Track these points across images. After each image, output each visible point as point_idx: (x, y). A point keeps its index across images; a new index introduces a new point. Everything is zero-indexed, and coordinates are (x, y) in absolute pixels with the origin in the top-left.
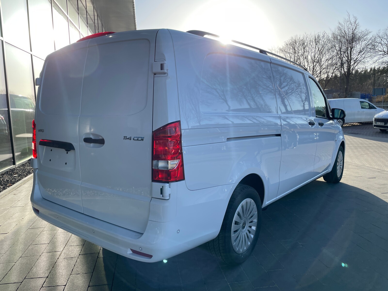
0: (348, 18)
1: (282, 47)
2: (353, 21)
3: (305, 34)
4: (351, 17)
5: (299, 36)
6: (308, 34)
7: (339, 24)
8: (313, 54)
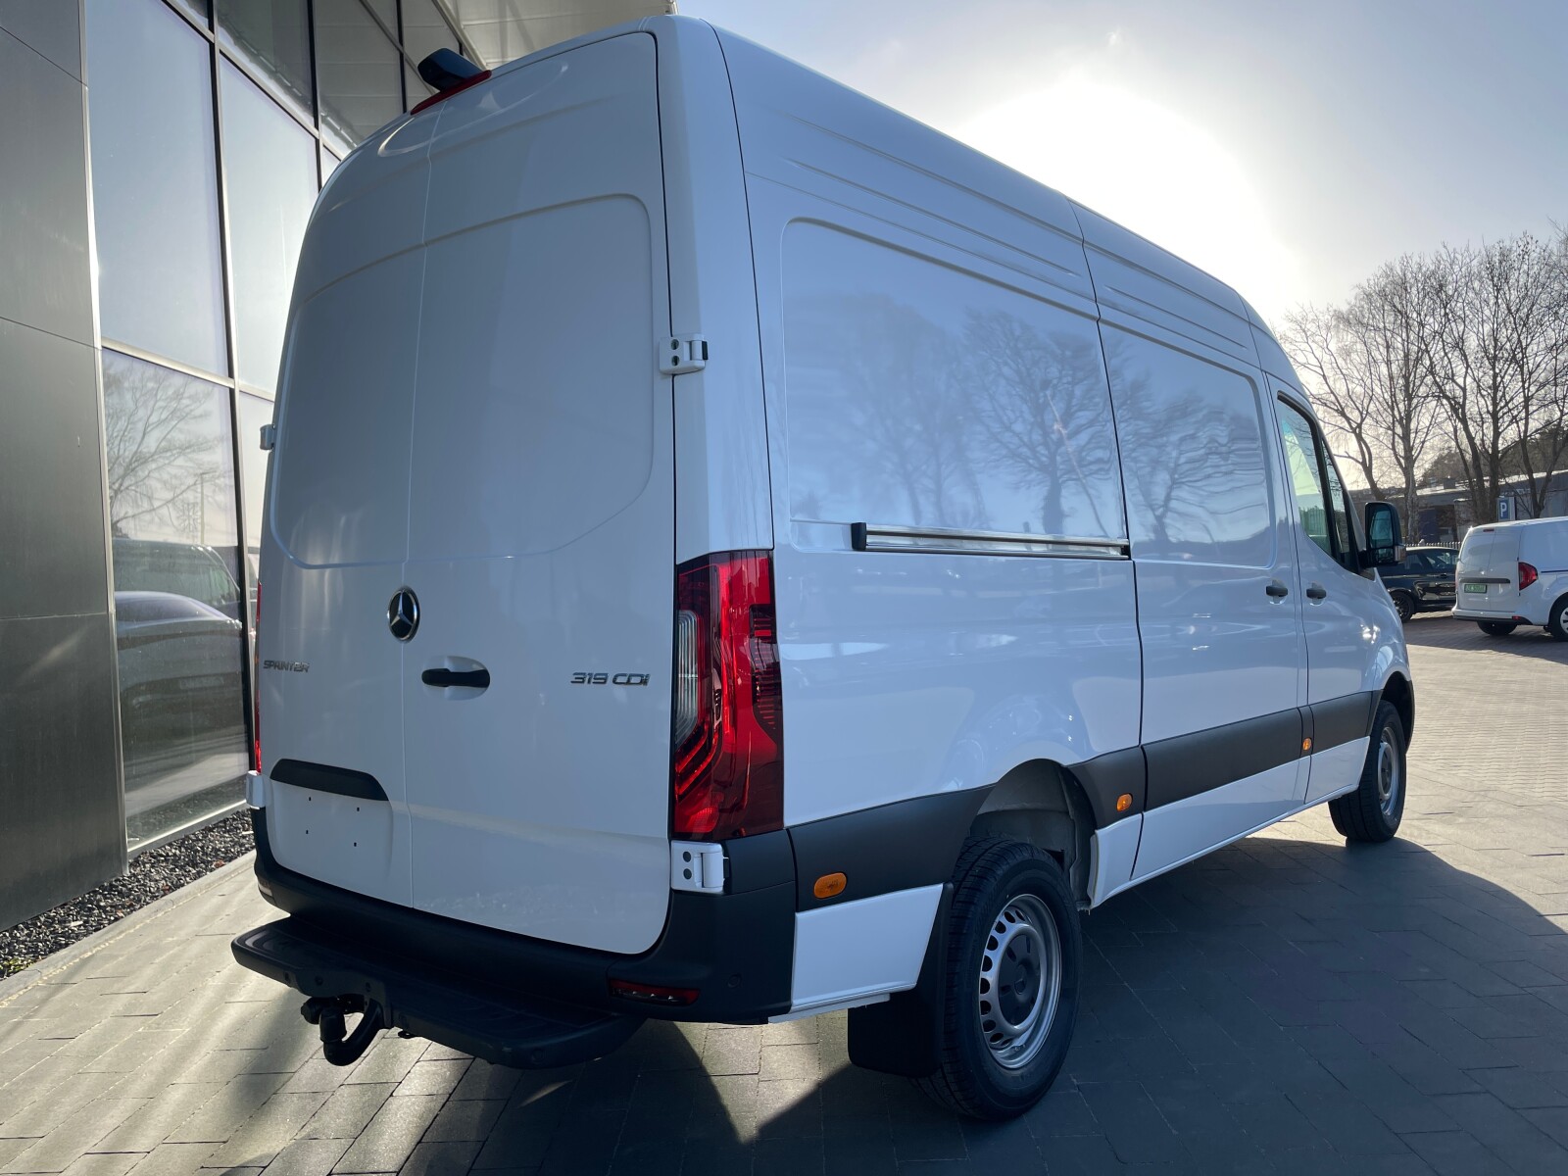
1: (1344, 308)
3: (1443, 251)
5: (1416, 259)
6: (1458, 250)
8: (1487, 328)
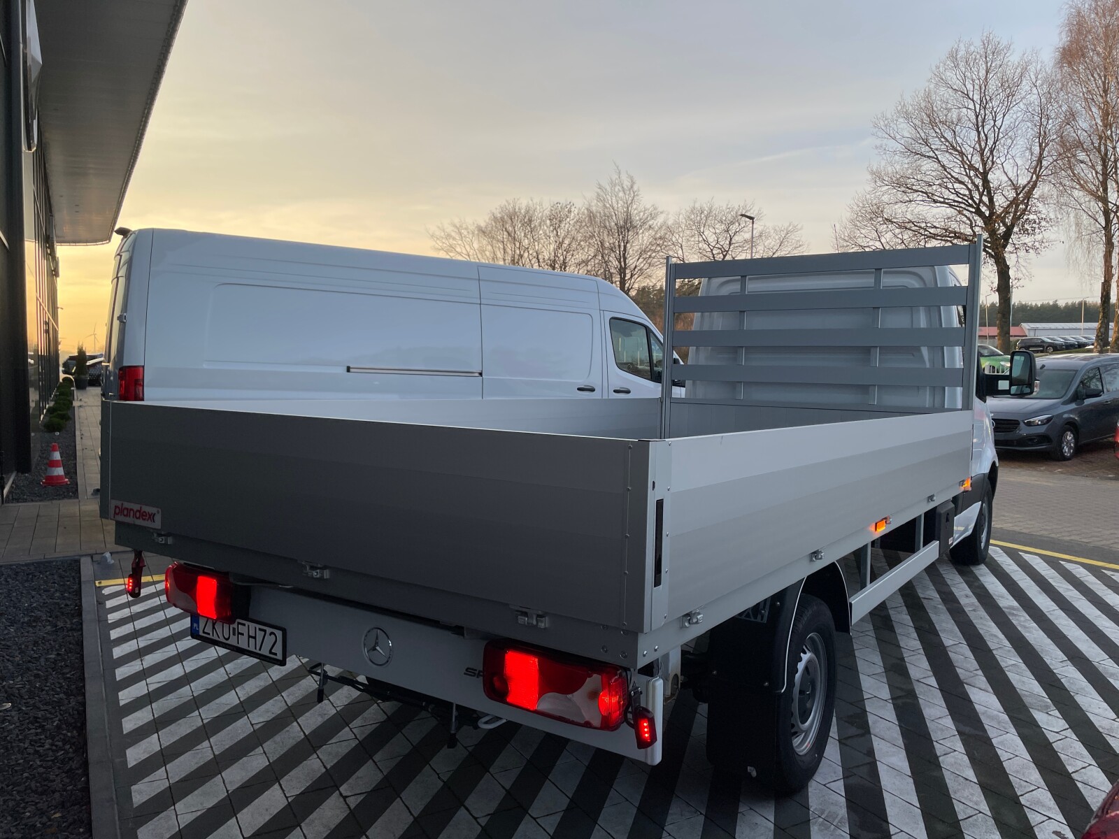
0: (617, 177)
2: (627, 183)
4: (624, 177)
7: (600, 188)
